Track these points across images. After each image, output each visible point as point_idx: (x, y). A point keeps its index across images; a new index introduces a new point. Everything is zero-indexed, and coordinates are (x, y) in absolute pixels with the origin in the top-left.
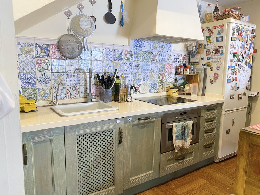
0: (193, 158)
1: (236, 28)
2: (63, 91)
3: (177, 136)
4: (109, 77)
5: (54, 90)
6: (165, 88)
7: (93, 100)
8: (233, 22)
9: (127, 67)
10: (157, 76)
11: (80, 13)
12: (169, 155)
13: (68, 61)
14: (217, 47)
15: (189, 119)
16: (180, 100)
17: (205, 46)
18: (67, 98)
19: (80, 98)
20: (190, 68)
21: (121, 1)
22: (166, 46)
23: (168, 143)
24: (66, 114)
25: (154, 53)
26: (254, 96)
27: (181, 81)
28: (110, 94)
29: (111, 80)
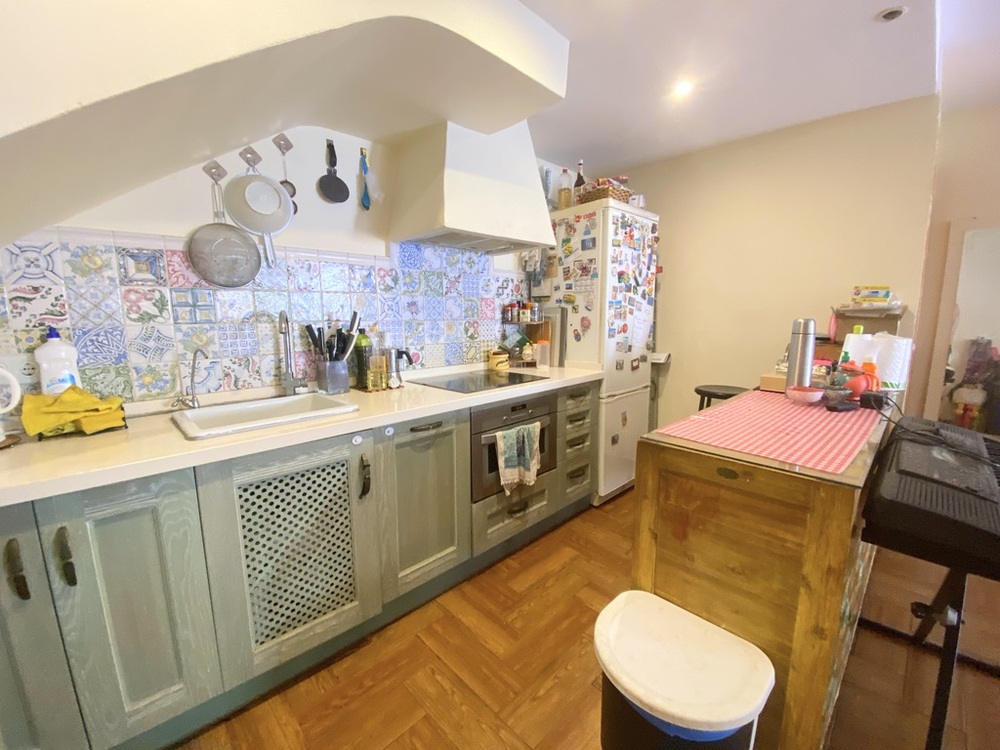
0: (545, 503)
1: (620, 220)
2: (212, 372)
3: (506, 461)
4: (339, 331)
5: (186, 371)
6: (482, 354)
7: (300, 390)
8: (614, 207)
9: (386, 308)
10: (462, 328)
11: (248, 170)
12: (492, 504)
13: (222, 295)
14: (585, 261)
15: (531, 419)
16: (515, 379)
17: (560, 259)
18: (227, 388)
19: (263, 386)
20: (531, 309)
21: (362, 149)
22: (477, 261)
23: (489, 476)
24: (202, 434)
25: (451, 275)
26: (662, 361)
27: (514, 337)
28: (344, 372)
29: (343, 339)
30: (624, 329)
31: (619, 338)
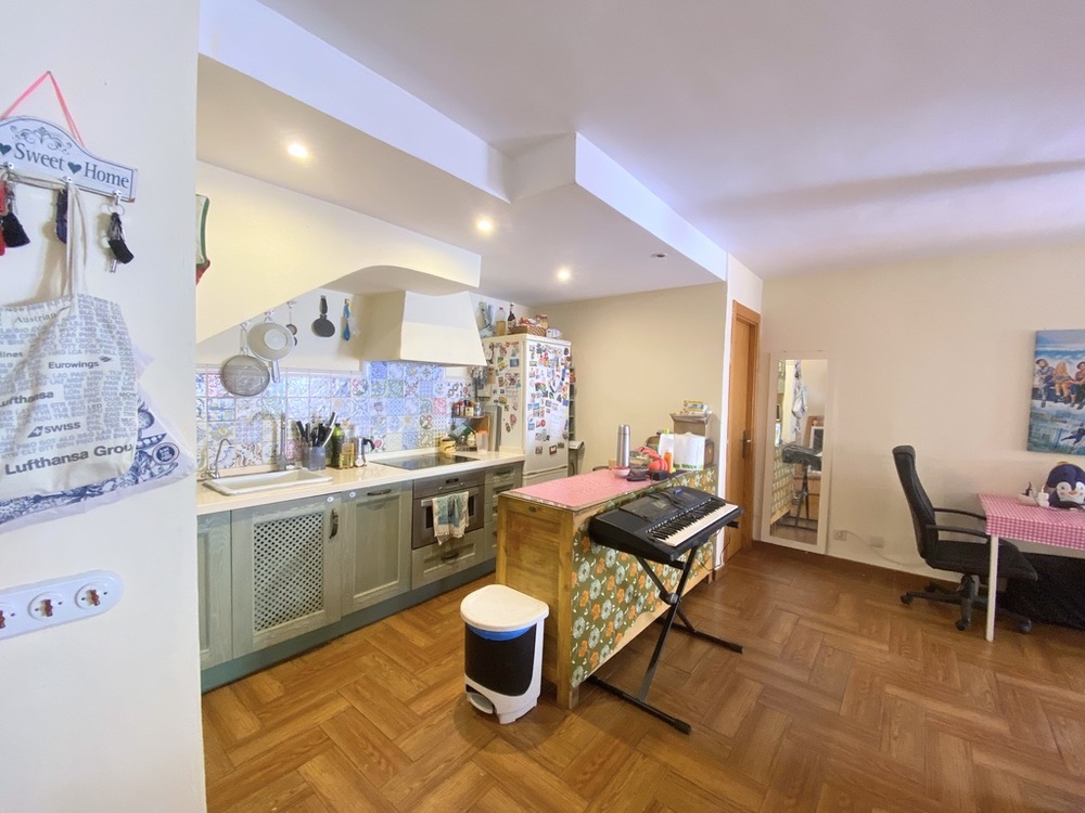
0: (473, 554)
1: (536, 348)
2: (229, 454)
3: (440, 519)
4: (321, 425)
5: (211, 453)
6: (434, 441)
7: (291, 467)
8: (531, 340)
9: (357, 407)
10: (418, 421)
11: (267, 320)
12: (428, 552)
13: (240, 401)
14: (513, 374)
15: (463, 489)
16: (458, 459)
17: (496, 371)
18: (238, 465)
19: (263, 464)
20: (475, 407)
21: (346, 300)
23: (426, 530)
24: (235, 492)
25: (410, 382)
26: (577, 448)
27: (461, 428)
28: (323, 454)
29: (323, 431)
30: (543, 424)
31: (539, 430)
